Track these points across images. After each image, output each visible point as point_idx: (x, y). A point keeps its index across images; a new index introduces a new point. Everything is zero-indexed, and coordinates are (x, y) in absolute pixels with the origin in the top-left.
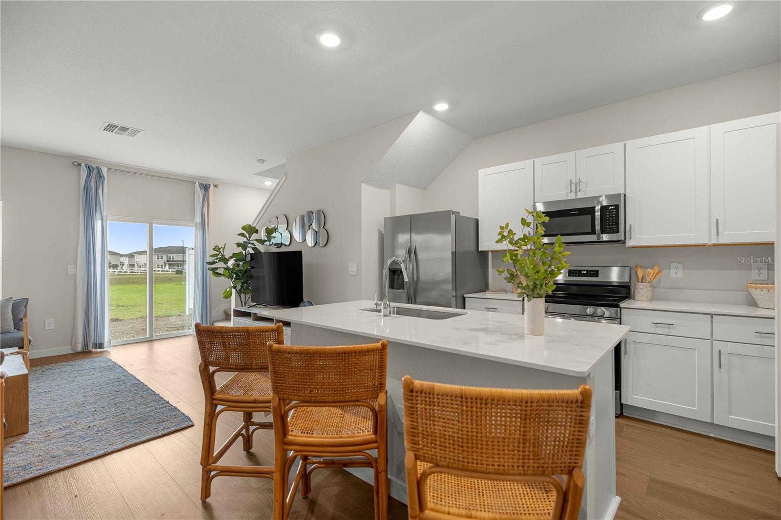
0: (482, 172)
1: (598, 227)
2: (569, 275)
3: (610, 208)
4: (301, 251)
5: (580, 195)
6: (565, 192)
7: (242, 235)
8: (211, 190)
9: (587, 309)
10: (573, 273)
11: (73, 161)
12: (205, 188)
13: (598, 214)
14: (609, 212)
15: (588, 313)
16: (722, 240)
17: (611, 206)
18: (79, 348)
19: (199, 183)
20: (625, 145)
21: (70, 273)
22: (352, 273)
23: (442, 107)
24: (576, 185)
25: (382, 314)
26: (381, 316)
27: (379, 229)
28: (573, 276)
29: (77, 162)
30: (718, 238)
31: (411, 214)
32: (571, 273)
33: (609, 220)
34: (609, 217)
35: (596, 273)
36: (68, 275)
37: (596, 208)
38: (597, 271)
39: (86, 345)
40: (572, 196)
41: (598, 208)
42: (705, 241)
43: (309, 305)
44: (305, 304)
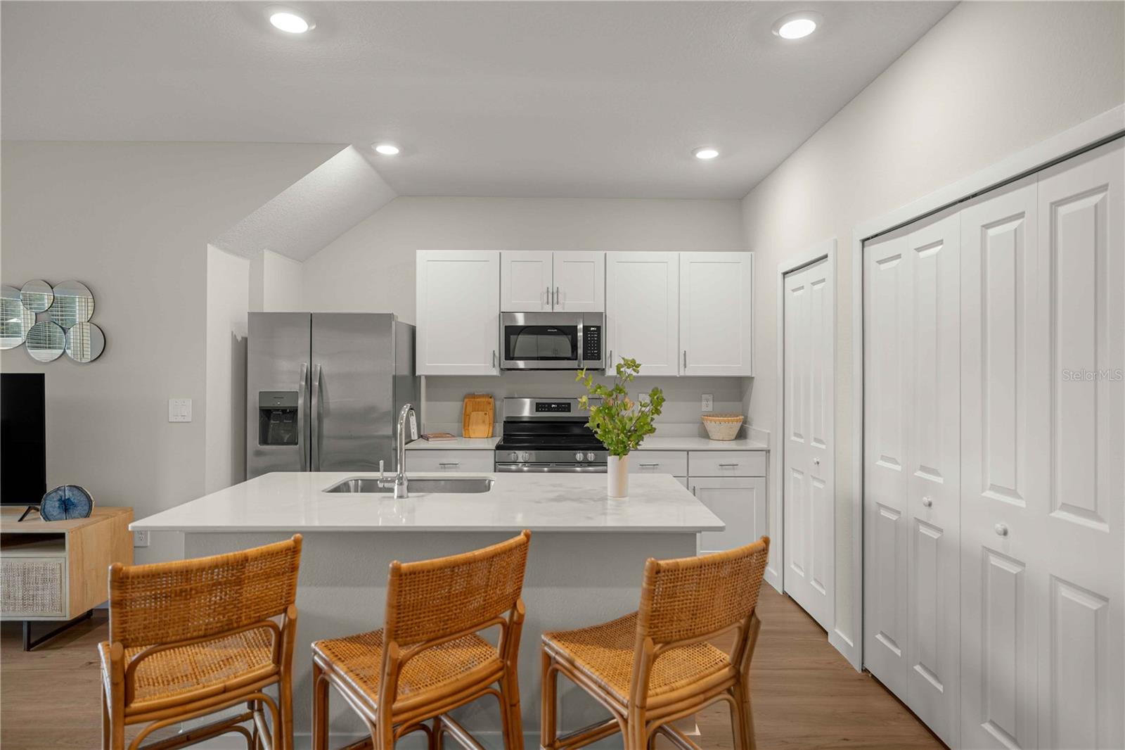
0: (422, 256)
1: (580, 351)
2: (537, 410)
3: (592, 329)
4: (44, 374)
5: (558, 309)
6: (540, 302)
9: (575, 454)
10: (542, 407)
13: (580, 334)
14: (591, 334)
15: (578, 459)
16: (689, 373)
17: (593, 327)
20: (606, 254)
22: (180, 419)
23: (387, 150)
24: (553, 295)
25: (396, 494)
26: (393, 497)
27: (232, 333)
28: (542, 411)
30: (685, 370)
31: (312, 312)
32: (539, 407)
33: (591, 344)
34: (591, 340)
35: (566, 407)
37: (578, 327)
38: (569, 404)
40: (548, 309)
41: (580, 326)
42: (676, 374)
43: (73, 494)
44: (60, 493)
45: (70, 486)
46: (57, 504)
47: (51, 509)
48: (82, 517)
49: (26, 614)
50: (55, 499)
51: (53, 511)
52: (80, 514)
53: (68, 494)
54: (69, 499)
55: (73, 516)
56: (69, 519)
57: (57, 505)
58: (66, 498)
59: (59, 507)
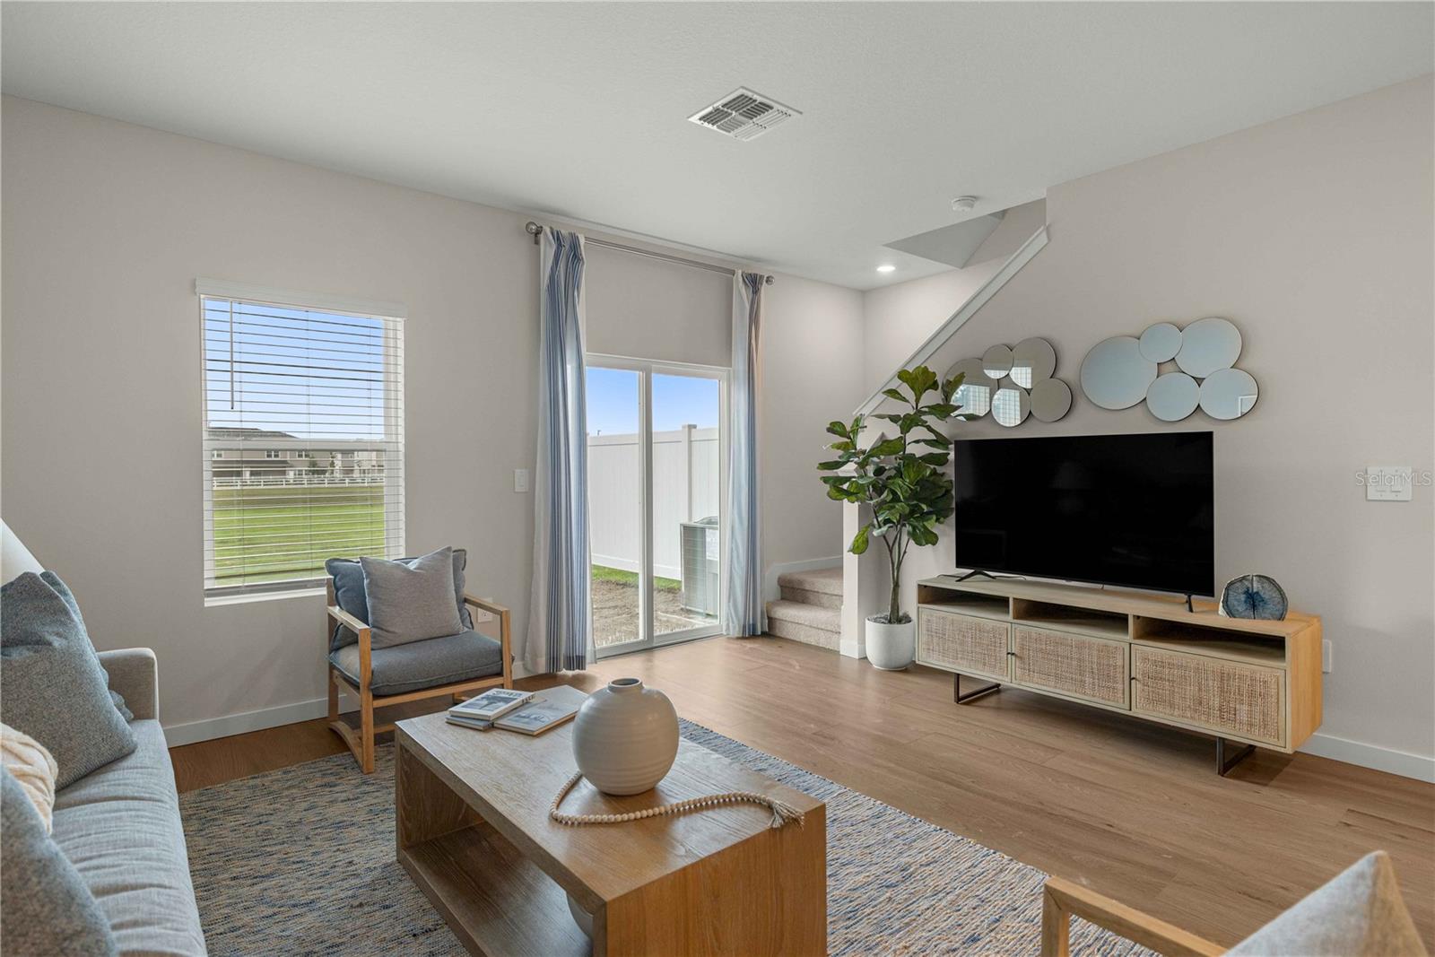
4: (1212, 435)
7: (893, 393)
8: (764, 288)
11: (529, 221)
12: (754, 282)
18: (542, 669)
19: (743, 273)
21: (518, 489)
29: (534, 224)
36: (515, 492)
39: (553, 661)
43: (1263, 587)
44: (1246, 583)
45: (1260, 576)
46: (1243, 597)
47: (1236, 603)
48: (1274, 619)
49: (1224, 730)
50: (1240, 591)
51: (1239, 605)
52: (1272, 615)
53: (1256, 586)
54: (1257, 593)
55: (1263, 615)
56: (1258, 618)
57: (1243, 599)
58: (1255, 590)
59: (1245, 602)
